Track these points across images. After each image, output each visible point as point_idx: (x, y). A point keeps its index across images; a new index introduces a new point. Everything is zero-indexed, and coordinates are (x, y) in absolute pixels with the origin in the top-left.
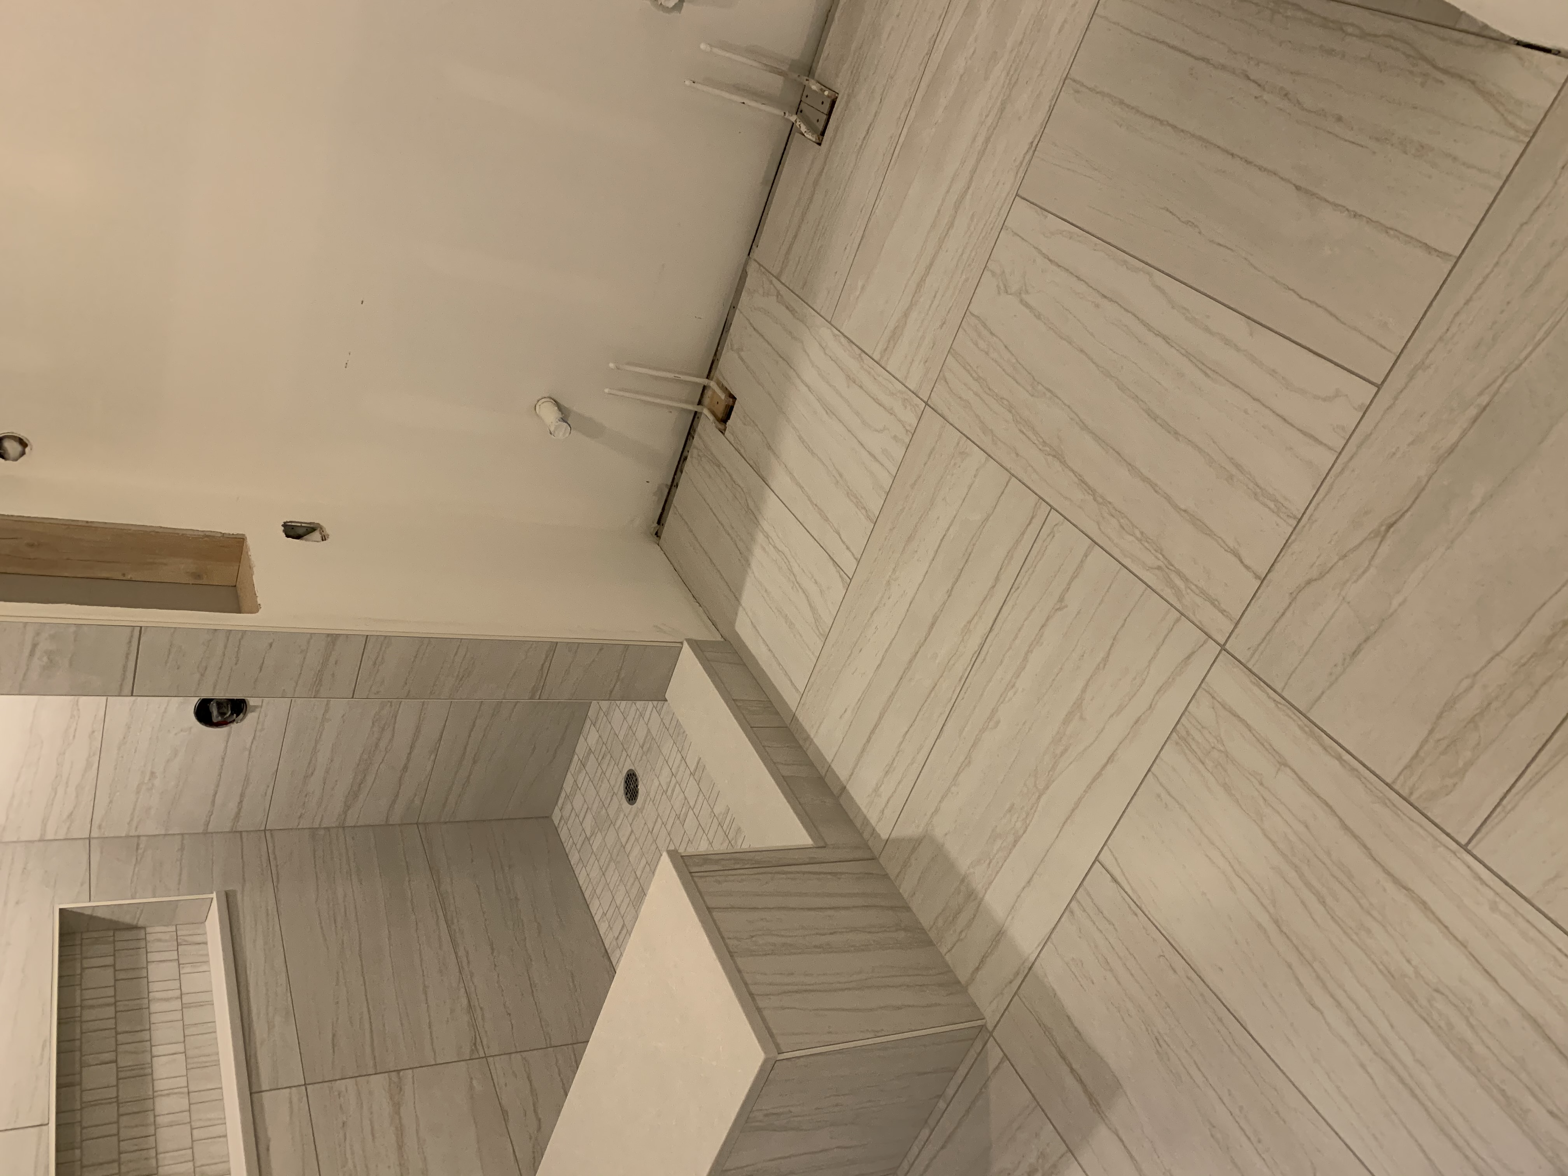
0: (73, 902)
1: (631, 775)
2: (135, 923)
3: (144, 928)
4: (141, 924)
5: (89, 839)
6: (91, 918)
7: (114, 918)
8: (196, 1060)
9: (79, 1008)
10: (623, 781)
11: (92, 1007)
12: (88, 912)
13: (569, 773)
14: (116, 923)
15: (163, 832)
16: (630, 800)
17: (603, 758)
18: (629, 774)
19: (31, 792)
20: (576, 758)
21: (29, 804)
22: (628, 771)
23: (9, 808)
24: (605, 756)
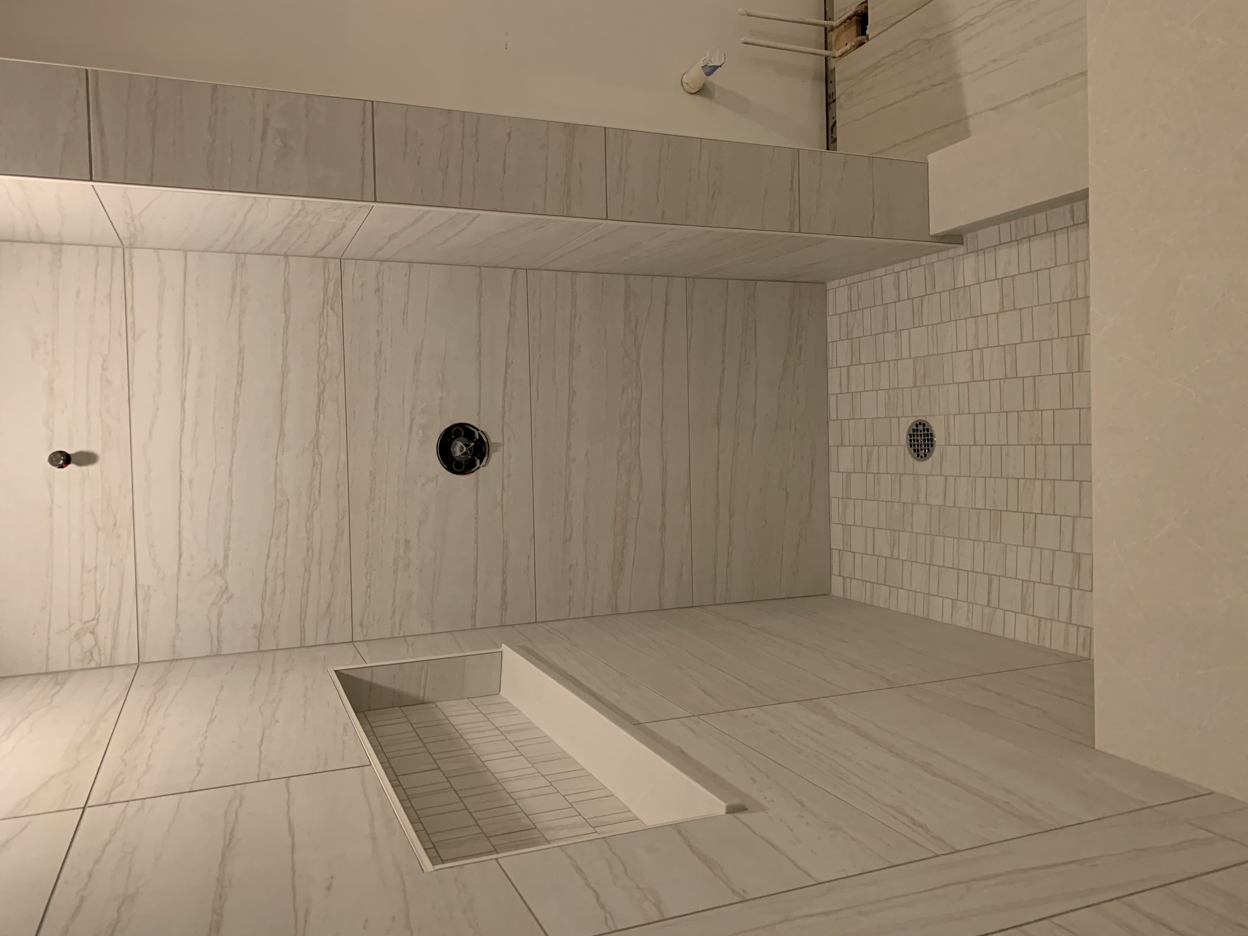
1: (914, 429)
3: (434, 702)
5: (353, 642)
6: (371, 686)
10: (907, 448)
12: (366, 677)
13: (833, 526)
15: (429, 631)
16: (925, 456)
17: (868, 461)
18: (912, 433)
19: (283, 574)
20: (834, 501)
21: (284, 591)
22: (909, 430)
23: (263, 598)
24: (870, 457)
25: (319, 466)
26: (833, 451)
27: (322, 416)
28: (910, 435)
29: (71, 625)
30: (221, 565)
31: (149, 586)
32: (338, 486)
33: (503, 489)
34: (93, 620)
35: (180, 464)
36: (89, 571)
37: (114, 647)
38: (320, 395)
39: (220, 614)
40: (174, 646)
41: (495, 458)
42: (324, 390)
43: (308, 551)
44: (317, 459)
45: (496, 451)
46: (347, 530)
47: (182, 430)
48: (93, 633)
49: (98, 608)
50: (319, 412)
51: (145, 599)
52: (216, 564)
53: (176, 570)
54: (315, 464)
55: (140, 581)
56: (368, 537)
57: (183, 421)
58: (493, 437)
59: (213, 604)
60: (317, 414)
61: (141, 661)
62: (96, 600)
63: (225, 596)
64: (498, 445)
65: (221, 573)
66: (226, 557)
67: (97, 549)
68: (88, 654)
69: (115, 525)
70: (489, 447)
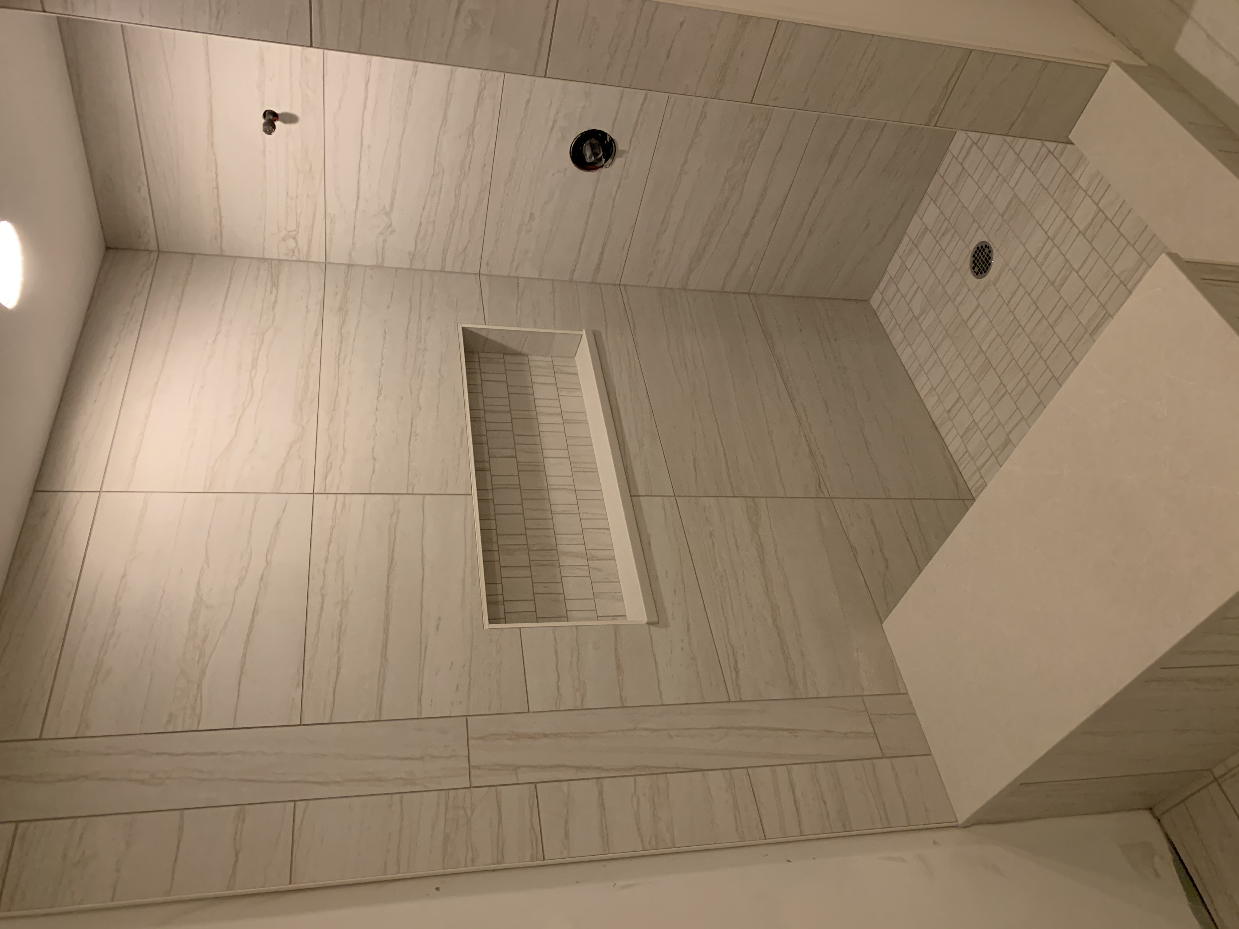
0: (472, 324)
1: (982, 247)
2: (520, 350)
3: (527, 356)
4: (525, 351)
5: (479, 274)
6: (486, 340)
7: (504, 343)
8: (578, 465)
9: (483, 412)
10: (970, 255)
11: (493, 412)
12: (483, 334)
13: (896, 256)
14: (505, 347)
15: (537, 277)
16: (977, 274)
17: (943, 234)
18: (980, 247)
19: (434, 222)
20: (906, 239)
21: (433, 234)
22: (979, 244)
23: (417, 236)
24: (946, 233)
25: (472, 149)
26: (926, 199)
27: (479, 109)
28: (978, 248)
29: (279, 232)
30: (388, 207)
31: (334, 215)
32: (484, 165)
33: (619, 186)
34: (295, 231)
35: (361, 133)
36: (292, 199)
37: (309, 250)
38: (481, 91)
39: (385, 241)
40: (350, 254)
41: (618, 163)
42: (485, 87)
43: (454, 209)
44: (471, 142)
45: (620, 157)
46: (486, 200)
47: (365, 106)
48: (294, 239)
49: (298, 224)
50: (478, 105)
51: (331, 222)
52: (384, 207)
53: (354, 207)
54: (468, 146)
55: (328, 211)
56: (502, 207)
57: (366, 98)
58: (621, 144)
59: (380, 233)
60: (475, 107)
61: (327, 261)
62: (297, 219)
63: (390, 229)
64: (624, 152)
65: (388, 214)
66: (392, 204)
67: (298, 185)
68: (291, 251)
69: (311, 170)
70: (615, 153)
